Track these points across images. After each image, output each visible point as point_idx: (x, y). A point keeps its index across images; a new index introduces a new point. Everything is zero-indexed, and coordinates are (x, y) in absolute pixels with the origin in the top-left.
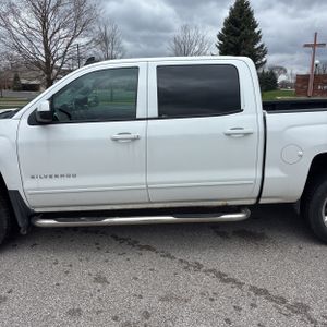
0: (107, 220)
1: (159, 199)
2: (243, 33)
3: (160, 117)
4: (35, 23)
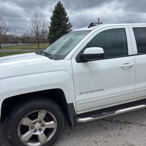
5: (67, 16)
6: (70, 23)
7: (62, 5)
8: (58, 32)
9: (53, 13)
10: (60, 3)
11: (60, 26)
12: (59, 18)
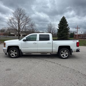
0: (32, 54)
1: (39, 51)
2: (64, 24)
3: (39, 41)
4: (17, 21)
5: (67, 24)
6: (69, 27)
7: (65, 18)
8: (61, 32)
9: (60, 22)
10: (64, 17)
11: (63, 29)
12: (63, 24)
